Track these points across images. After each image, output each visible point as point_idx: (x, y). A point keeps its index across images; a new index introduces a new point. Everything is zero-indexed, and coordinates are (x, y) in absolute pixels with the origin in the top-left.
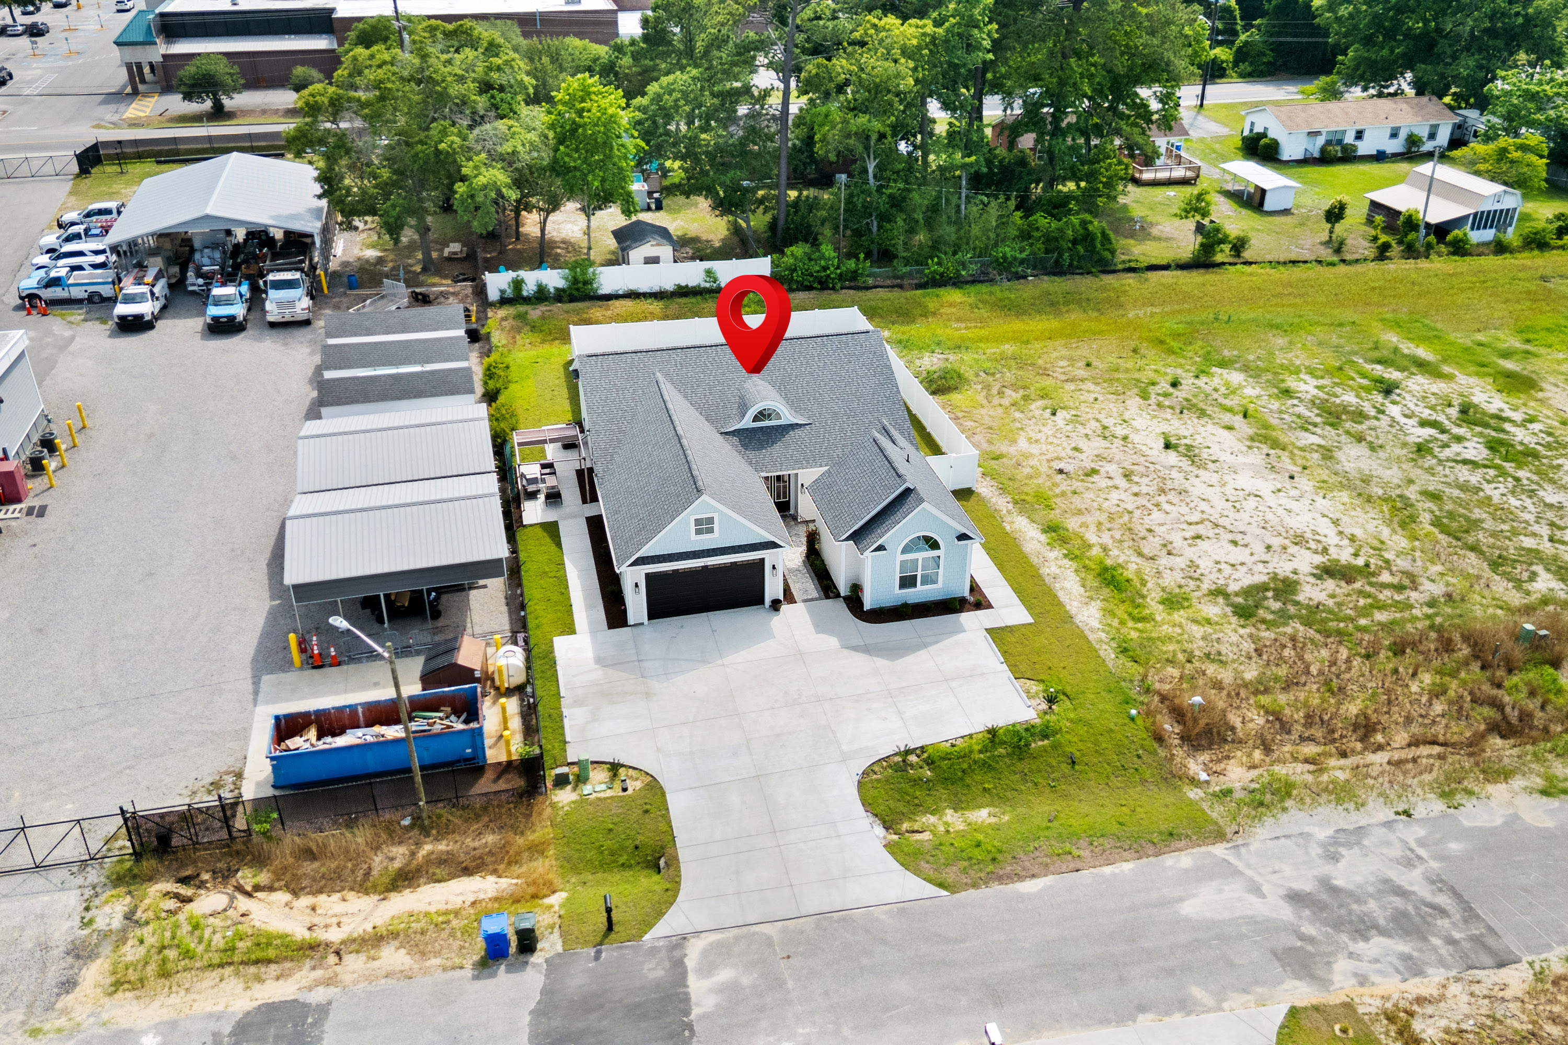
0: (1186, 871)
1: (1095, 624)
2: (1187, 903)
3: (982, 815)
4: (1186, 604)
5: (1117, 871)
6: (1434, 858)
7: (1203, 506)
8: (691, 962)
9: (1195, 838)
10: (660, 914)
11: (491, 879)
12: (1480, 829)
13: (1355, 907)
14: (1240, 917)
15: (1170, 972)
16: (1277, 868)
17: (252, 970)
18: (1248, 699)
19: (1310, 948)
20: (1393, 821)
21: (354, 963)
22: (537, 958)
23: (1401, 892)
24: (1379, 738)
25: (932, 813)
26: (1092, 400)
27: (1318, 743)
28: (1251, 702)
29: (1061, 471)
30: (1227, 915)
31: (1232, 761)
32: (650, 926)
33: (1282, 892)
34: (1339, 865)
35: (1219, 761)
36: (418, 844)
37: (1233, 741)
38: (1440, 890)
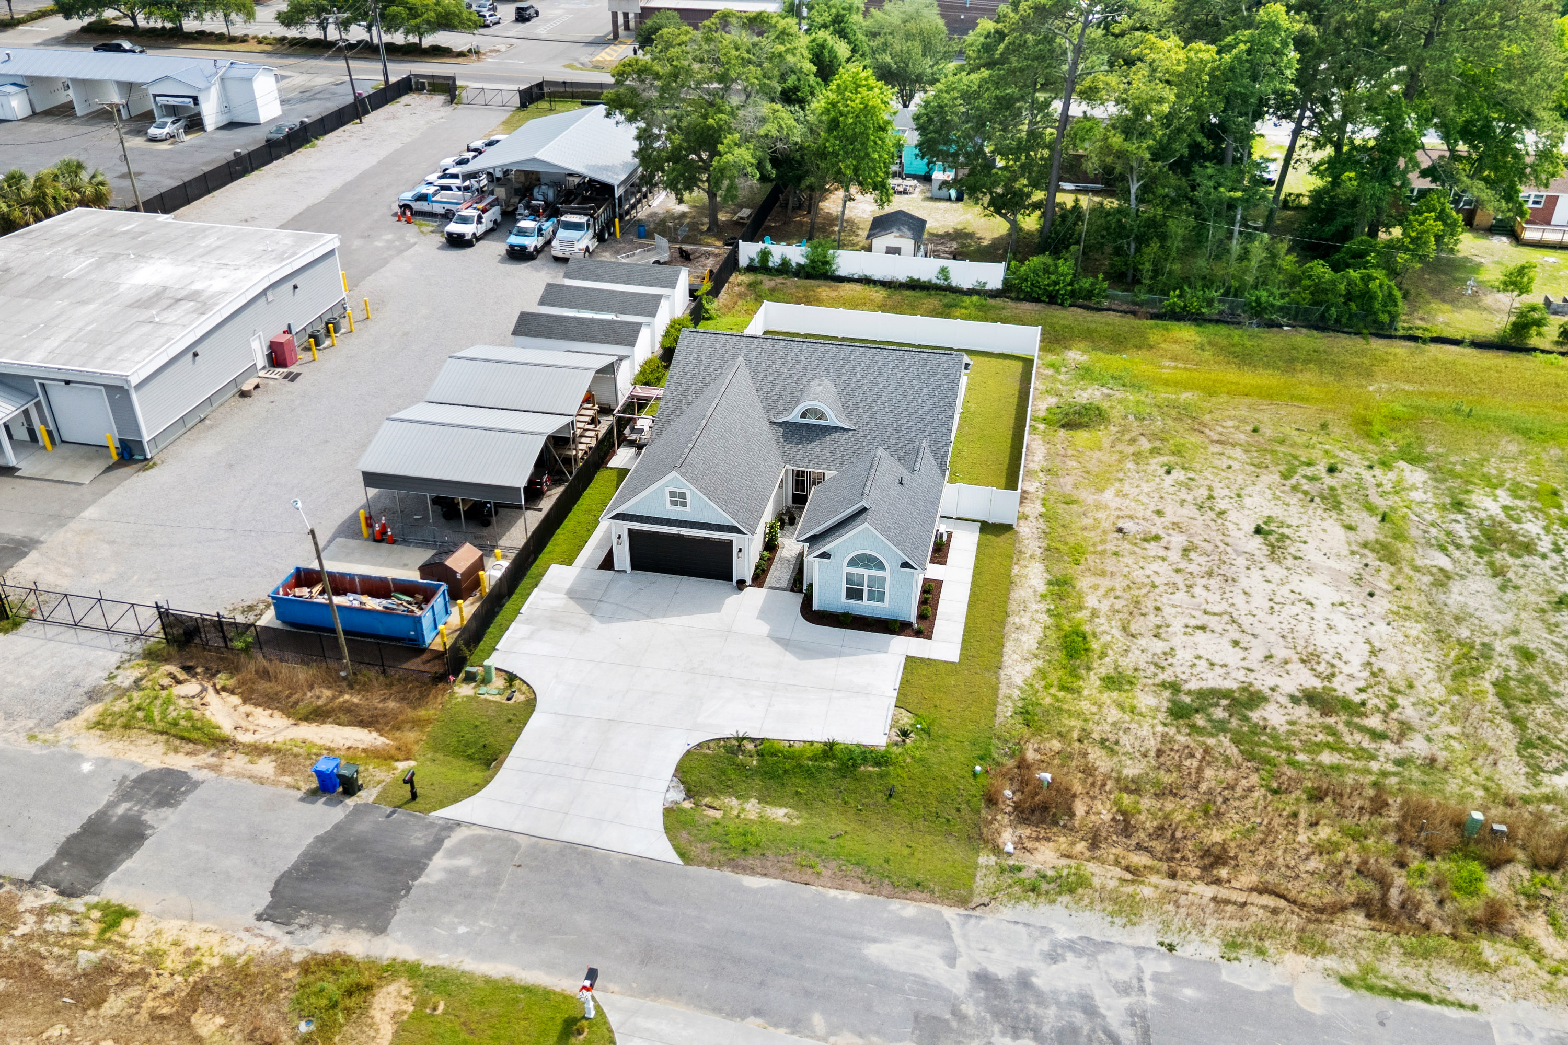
0: (902, 919)
1: (1018, 680)
2: (877, 945)
3: (778, 814)
4: (1127, 687)
5: (840, 896)
6: (1155, 995)
7: (1239, 600)
8: (447, 844)
9: (937, 894)
10: (456, 800)
11: (375, 734)
12: (1234, 988)
13: (1032, 1007)
14: (915, 975)
15: (807, 993)
16: (990, 947)
17: (177, 742)
18: (1110, 792)
19: (954, 1024)
20: (1152, 950)
21: (239, 761)
22: (351, 802)
23: (1091, 1011)
24: (1224, 873)
25: (737, 798)
26: (1224, 466)
27: (1154, 857)
28: (1112, 797)
29: (1120, 530)
30: (902, 969)
31: (1051, 844)
32: (442, 806)
33: (974, 969)
34: (1054, 966)
35: (1037, 839)
36: (341, 693)
37: (1065, 826)
38: (1133, 1024)
